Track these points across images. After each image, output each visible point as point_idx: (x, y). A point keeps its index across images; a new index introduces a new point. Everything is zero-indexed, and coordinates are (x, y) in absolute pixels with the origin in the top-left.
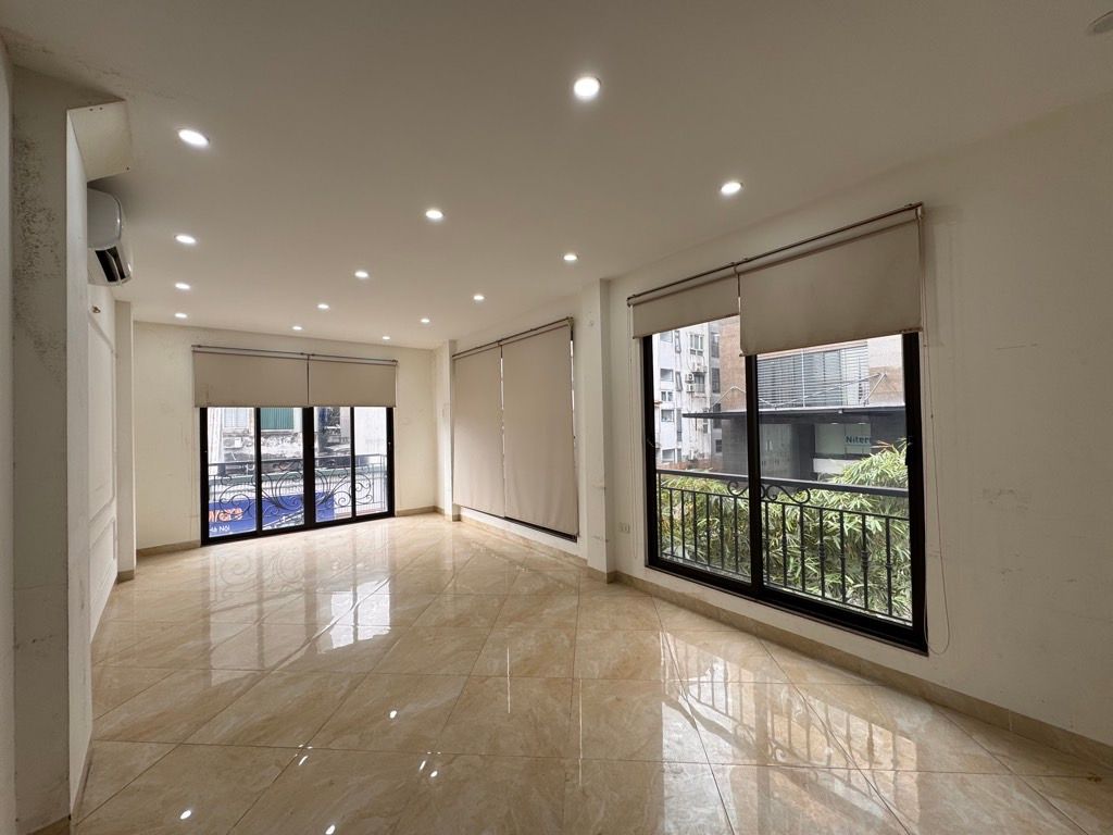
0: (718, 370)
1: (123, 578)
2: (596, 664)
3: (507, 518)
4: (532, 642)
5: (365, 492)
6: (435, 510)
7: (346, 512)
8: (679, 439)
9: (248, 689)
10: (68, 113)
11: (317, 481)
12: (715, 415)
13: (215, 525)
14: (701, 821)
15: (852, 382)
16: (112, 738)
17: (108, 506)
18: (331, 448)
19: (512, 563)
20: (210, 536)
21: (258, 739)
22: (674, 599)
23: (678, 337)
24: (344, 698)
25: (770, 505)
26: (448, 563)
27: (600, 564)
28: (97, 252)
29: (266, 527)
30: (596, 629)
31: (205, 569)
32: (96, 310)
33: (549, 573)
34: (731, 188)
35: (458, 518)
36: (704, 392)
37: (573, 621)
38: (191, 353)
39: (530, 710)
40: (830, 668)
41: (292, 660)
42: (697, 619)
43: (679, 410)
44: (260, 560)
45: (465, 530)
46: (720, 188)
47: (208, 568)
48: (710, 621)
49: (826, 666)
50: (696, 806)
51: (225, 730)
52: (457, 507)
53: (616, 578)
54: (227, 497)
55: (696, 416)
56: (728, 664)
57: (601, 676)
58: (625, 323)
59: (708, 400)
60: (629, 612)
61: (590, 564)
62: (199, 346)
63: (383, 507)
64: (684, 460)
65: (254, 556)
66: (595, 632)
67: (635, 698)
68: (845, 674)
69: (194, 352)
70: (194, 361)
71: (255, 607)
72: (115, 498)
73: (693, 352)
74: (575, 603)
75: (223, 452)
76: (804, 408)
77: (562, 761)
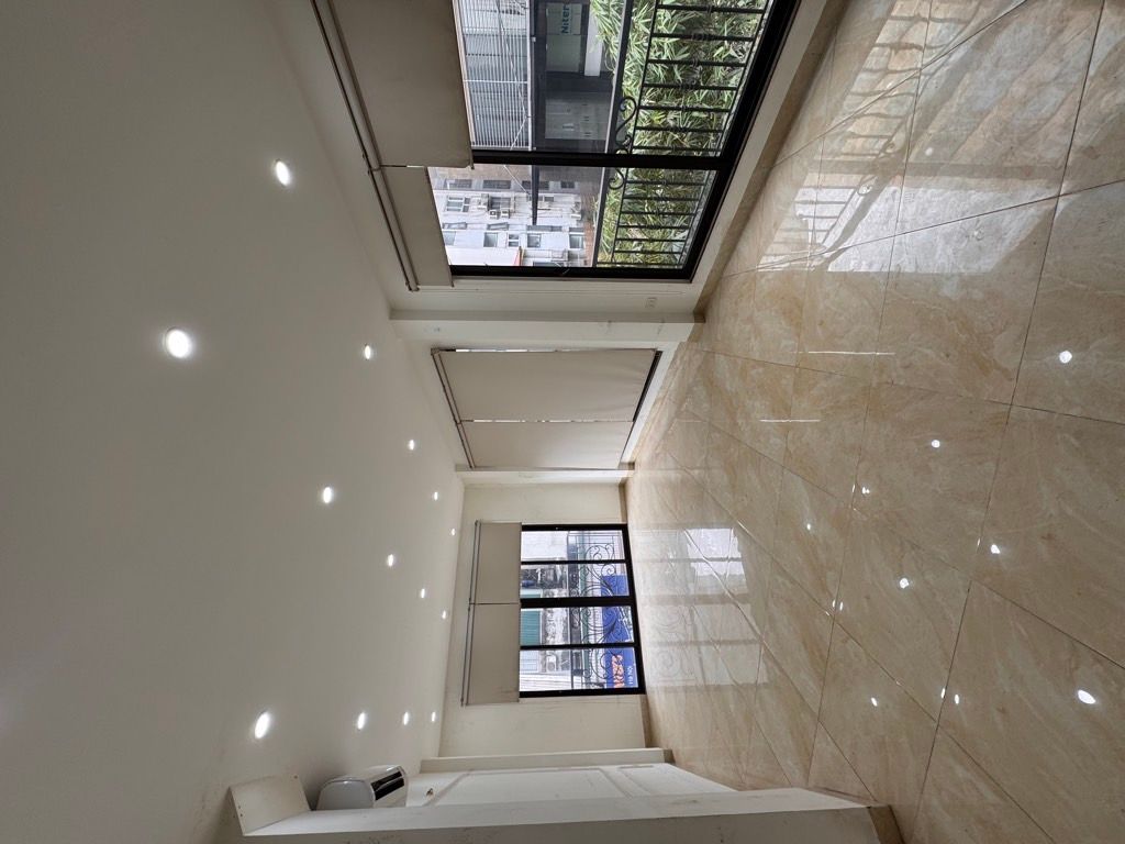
0: (485, 182)
1: (670, 758)
2: (784, 343)
3: (635, 419)
4: (757, 404)
5: (602, 551)
6: (623, 487)
7: (620, 569)
8: (559, 229)
9: (775, 662)
10: (246, 835)
11: (590, 594)
12: (535, 188)
13: (626, 682)
14: (950, 251)
15: (500, 22)
16: (807, 772)
17: (606, 774)
18: (558, 578)
19: (678, 414)
20: (637, 686)
21: (821, 656)
22: (726, 254)
23: (450, 225)
24: (793, 581)
25: (636, 144)
26: (674, 475)
27: (686, 329)
28: (377, 799)
29: (631, 639)
30: (749, 339)
31: (667, 690)
32: (430, 793)
33: (691, 380)
34: (283, 173)
35: (632, 465)
36: (509, 199)
37: (739, 361)
38: (469, 707)
39: (822, 411)
40: (813, 88)
41: (754, 624)
42: (749, 233)
43: (529, 228)
44: (660, 644)
45: (643, 458)
46: (283, 186)
47: (666, 688)
48: (752, 217)
49: (810, 93)
50: (934, 254)
51: (811, 683)
52: (621, 466)
53: (701, 313)
54: (602, 672)
55: (535, 209)
56: (796, 199)
57: (797, 338)
58: (437, 294)
59: (517, 194)
60: (736, 303)
61: (685, 340)
62: (462, 700)
63: (618, 535)
64: (581, 225)
65: (657, 649)
66: (753, 340)
67: (821, 306)
68: (822, 70)
69: (467, 704)
70: (476, 704)
71: (703, 649)
72: (601, 767)
73: (466, 209)
74: (722, 358)
75: (560, 671)
76: (529, 82)
77: (874, 385)
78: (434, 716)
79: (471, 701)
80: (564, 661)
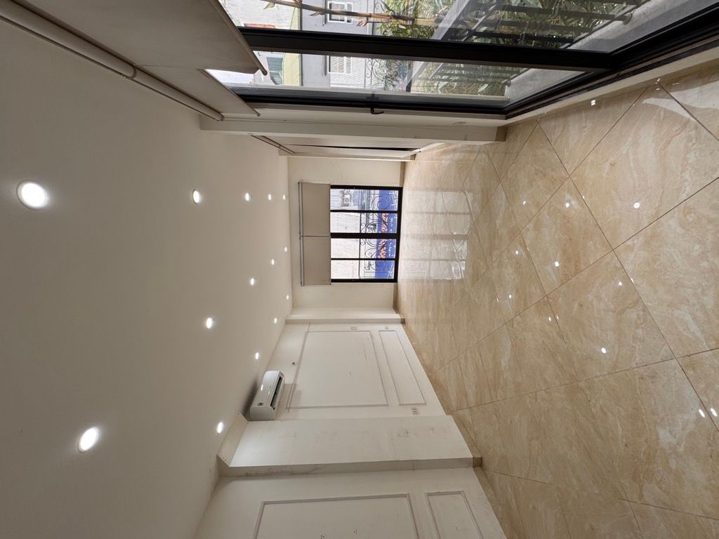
6: (404, 163)
13: (388, 276)
31: (408, 281)
32: (294, 363)
38: (305, 287)
62: (301, 279)
63: (396, 192)
70: (308, 285)
78: (288, 297)
79: (306, 283)
80: (354, 197)
